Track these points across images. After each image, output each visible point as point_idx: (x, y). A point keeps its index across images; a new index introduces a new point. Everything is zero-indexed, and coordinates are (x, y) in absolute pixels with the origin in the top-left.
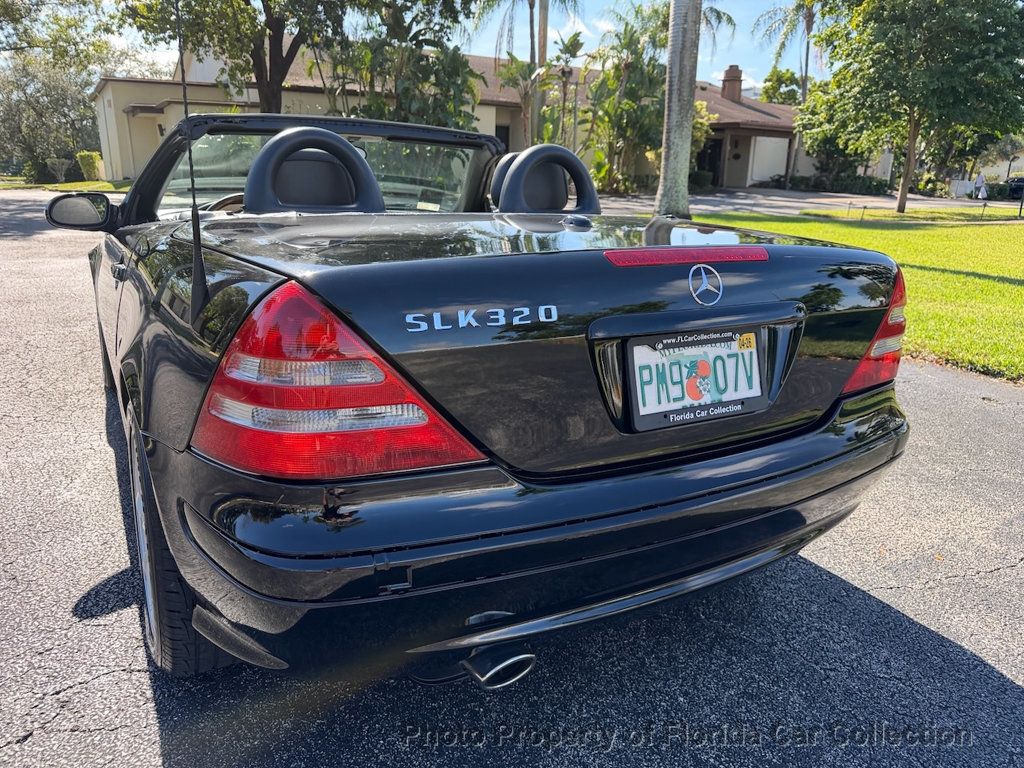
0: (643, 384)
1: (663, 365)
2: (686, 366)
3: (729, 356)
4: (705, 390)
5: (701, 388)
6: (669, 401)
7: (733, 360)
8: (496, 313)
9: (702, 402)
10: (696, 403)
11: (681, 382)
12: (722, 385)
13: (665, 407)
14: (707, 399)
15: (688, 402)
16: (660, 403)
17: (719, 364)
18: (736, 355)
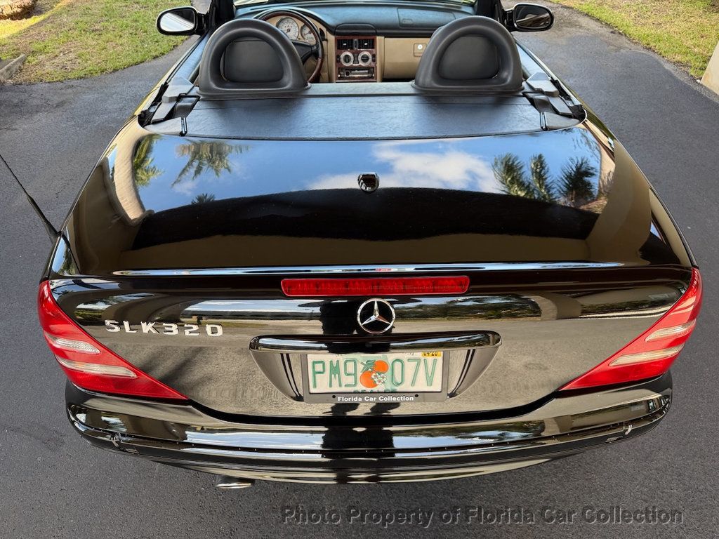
0: (315, 373)
1: (338, 361)
2: (362, 363)
3: (409, 360)
4: (380, 381)
5: (376, 380)
6: (340, 385)
7: (415, 363)
8: (171, 327)
9: (375, 389)
10: (369, 390)
11: (355, 374)
12: (398, 379)
13: (336, 389)
14: (380, 388)
15: (360, 387)
16: (331, 386)
17: (398, 365)
18: (418, 360)
